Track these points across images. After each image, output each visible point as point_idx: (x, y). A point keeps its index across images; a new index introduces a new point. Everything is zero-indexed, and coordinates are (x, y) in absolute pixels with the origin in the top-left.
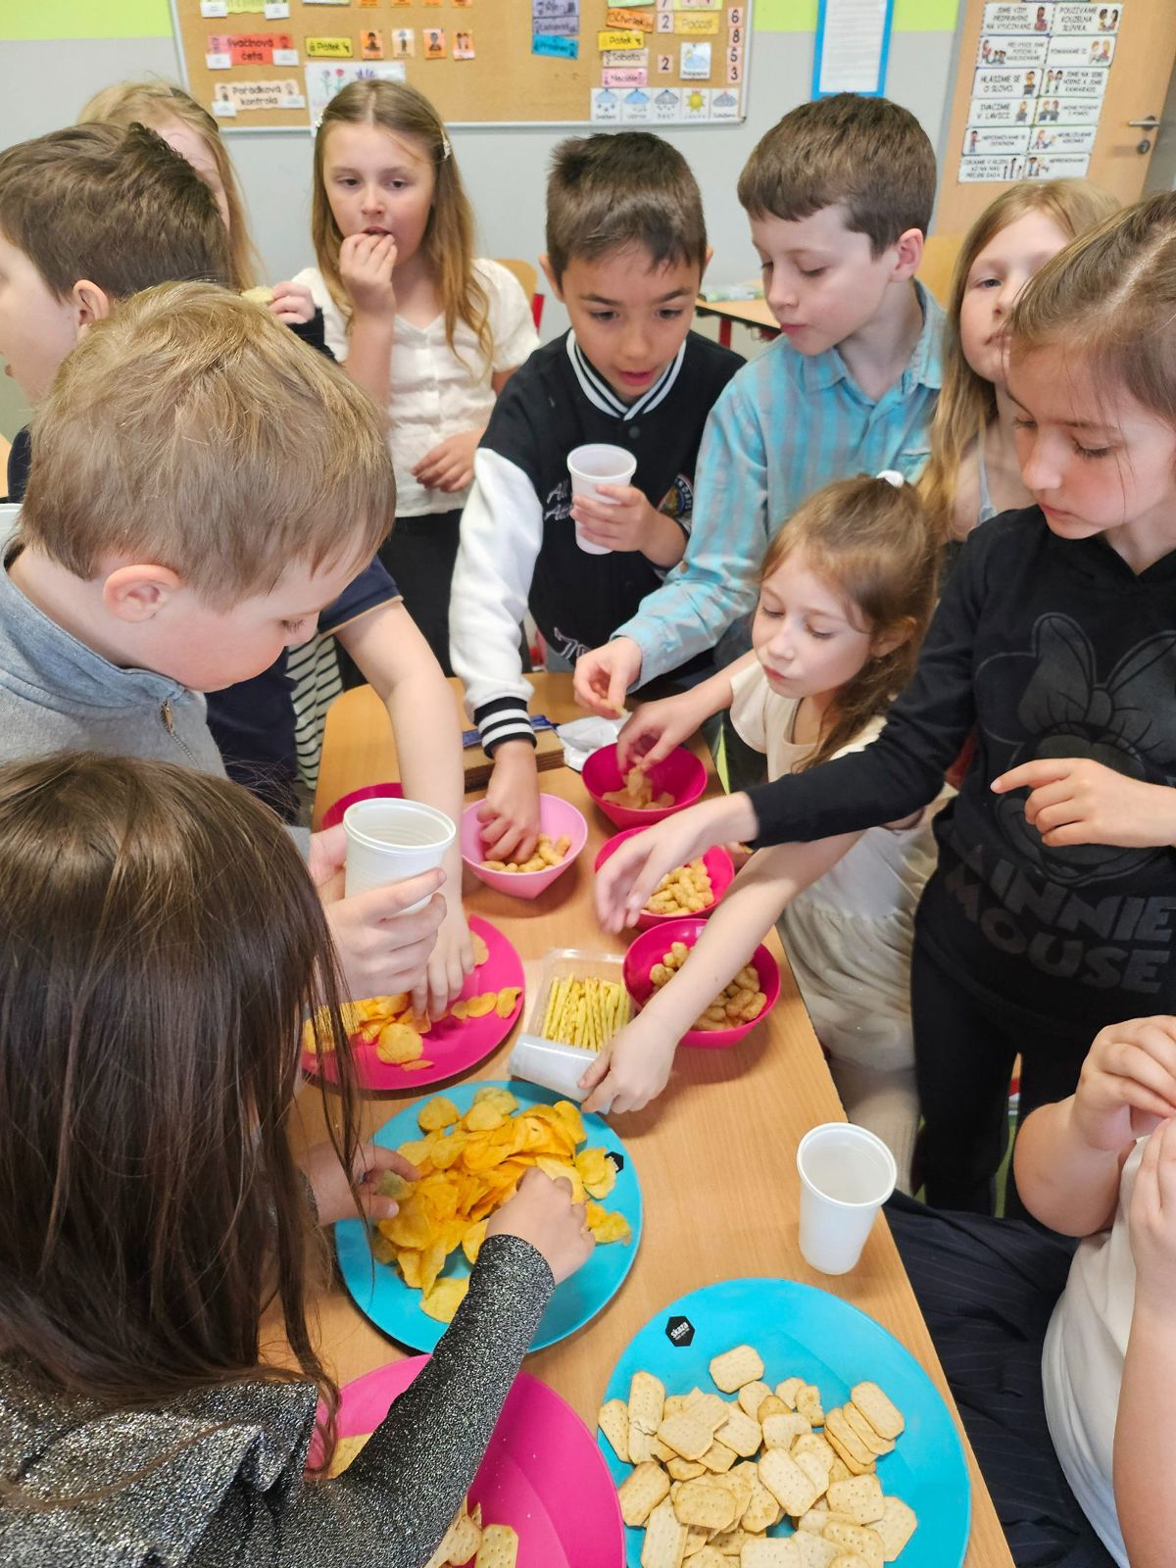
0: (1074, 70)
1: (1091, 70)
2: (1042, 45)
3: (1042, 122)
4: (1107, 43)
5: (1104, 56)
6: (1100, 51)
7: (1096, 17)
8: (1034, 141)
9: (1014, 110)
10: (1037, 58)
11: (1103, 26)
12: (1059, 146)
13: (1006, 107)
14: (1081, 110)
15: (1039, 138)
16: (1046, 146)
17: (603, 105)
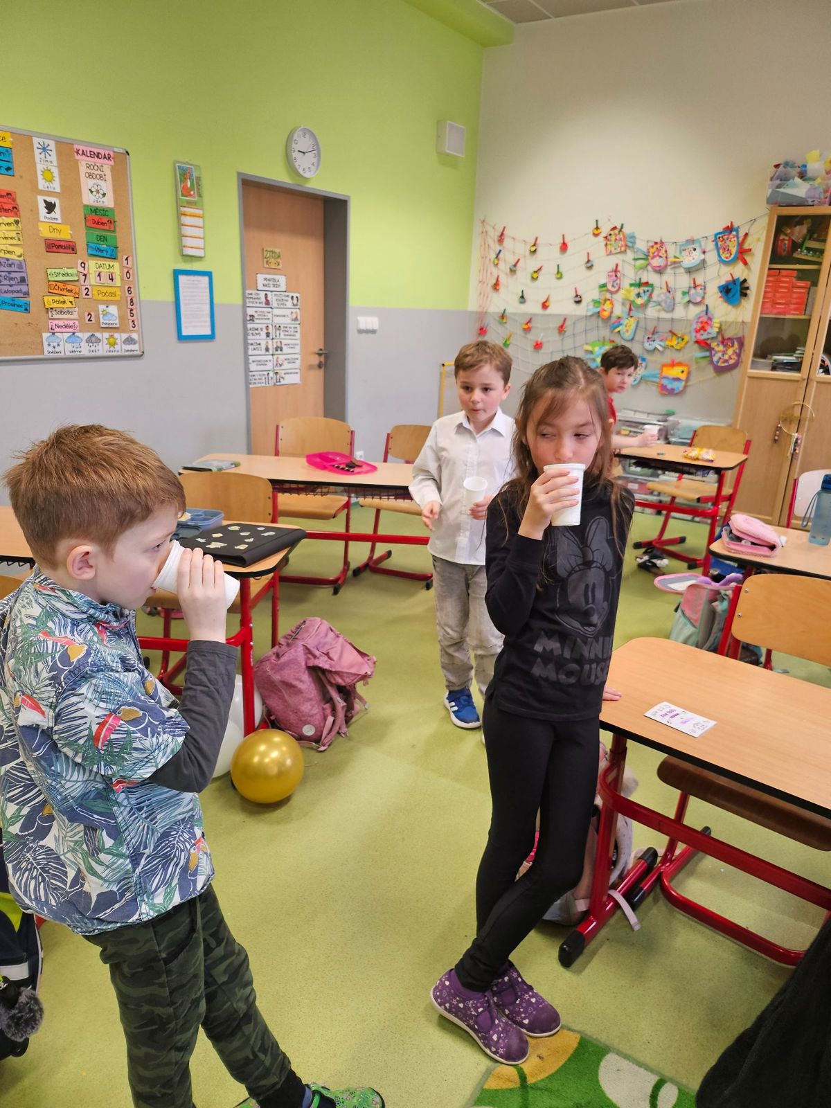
0: (285, 326)
1: (292, 326)
2: (269, 312)
3: (277, 353)
4: (296, 312)
5: (296, 319)
6: (294, 317)
7: (290, 299)
8: (275, 363)
9: (263, 347)
10: (269, 319)
11: (294, 305)
12: (286, 365)
13: (259, 344)
14: (291, 346)
15: (277, 361)
16: (281, 366)
17: (52, 344)
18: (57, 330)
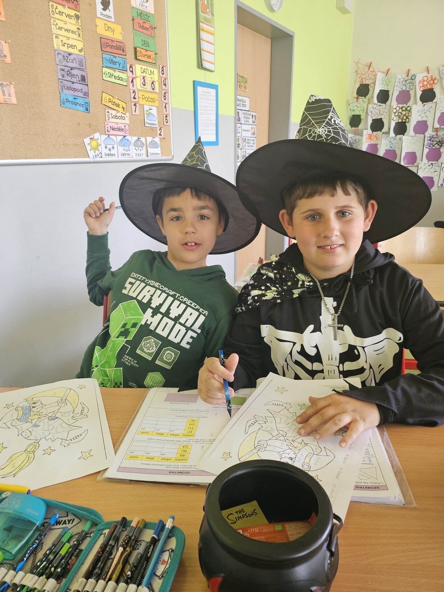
0: (248, 138)
1: (252, 139)
2: (240, 127)
4: (254, 128)
5: (254, 134)
6: (253, 131)
7: (251, 117)
10: (239, 132)
11: (253, 122)
17: (109, 147)
18: (112, 132)
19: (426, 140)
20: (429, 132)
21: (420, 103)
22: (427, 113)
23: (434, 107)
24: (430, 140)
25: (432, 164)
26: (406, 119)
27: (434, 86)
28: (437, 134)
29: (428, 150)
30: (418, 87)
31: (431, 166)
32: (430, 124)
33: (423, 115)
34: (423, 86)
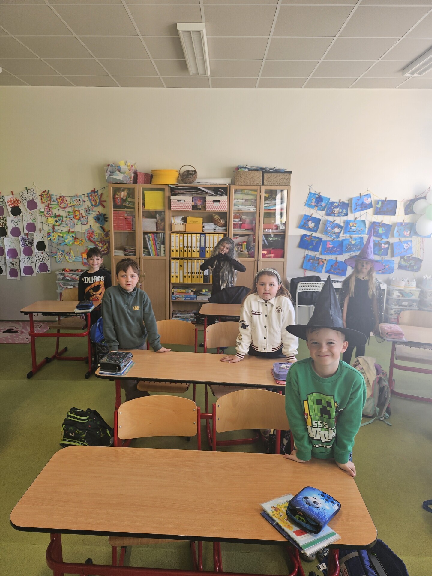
19: (20, 241)
20: (22, 236)
21: (11, 215)
22: (18, 223)
23: (21, 219)
24: (24, 241)
25: (29, 257)
26: (4, 226)
27: (18, 205)
28: (27, 237)
29: (23, 248)
30: (7, 205)
31: (29, 259)
32: (21, 230)
33: (16, 224)
34: (12, 204)
